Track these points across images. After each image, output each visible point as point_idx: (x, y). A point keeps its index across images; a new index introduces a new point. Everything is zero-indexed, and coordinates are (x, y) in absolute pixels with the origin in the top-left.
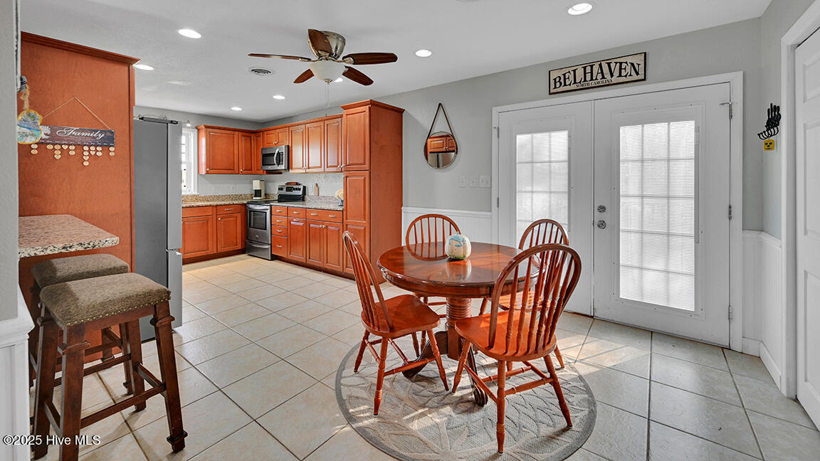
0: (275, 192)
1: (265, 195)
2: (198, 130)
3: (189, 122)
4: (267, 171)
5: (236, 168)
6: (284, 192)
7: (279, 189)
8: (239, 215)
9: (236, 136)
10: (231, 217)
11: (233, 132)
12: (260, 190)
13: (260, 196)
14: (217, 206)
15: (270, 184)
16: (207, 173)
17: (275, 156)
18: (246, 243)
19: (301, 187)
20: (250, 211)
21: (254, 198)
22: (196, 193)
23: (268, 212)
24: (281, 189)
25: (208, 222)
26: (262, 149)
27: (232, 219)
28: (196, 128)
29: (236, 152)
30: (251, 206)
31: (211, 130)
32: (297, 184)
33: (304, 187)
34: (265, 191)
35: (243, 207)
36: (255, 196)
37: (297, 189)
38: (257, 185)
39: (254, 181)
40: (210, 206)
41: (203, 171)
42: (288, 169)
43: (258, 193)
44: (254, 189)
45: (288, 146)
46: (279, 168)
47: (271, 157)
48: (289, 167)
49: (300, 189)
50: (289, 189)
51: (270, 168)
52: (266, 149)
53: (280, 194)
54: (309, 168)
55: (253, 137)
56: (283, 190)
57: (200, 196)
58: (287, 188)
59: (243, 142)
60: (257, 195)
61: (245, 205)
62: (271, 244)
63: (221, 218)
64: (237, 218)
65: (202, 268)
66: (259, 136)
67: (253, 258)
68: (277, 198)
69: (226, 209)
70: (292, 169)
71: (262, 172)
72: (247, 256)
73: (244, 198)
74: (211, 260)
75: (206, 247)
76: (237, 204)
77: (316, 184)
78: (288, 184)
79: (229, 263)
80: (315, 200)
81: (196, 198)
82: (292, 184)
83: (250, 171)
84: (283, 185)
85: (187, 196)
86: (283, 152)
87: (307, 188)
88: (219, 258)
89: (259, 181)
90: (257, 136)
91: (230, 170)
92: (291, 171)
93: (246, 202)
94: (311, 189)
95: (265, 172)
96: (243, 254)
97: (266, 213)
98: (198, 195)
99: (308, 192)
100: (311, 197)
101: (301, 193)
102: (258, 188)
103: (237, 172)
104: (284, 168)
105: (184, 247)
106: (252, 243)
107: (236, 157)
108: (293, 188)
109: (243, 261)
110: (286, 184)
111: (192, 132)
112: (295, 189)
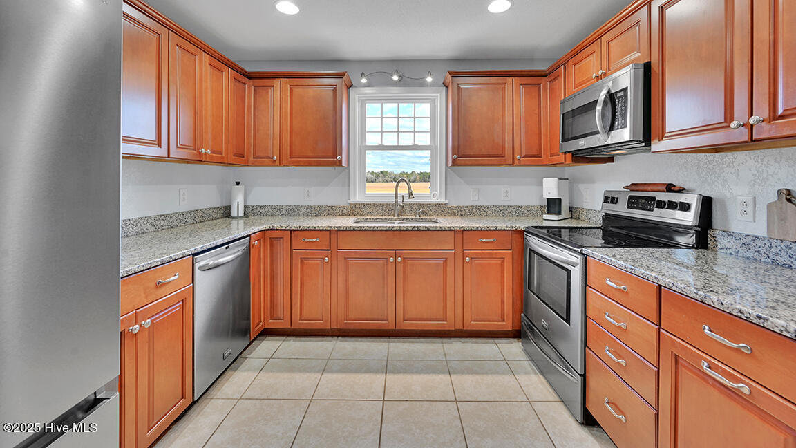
0: (593, 205)
1: (571, 209)
2: (447, 87)
3: (429, 73)
4: (573, 153)
5: (508, 152)
6: (621, 209)
7: (606, 200)
8: (508, 256)
9: (508, 87)
10: (491, 257)
11: (501, 80)
12: (560, 200)
13: (560, 213)
15: (582, 186)
16: (454, 163)
17: (599, 108)
19: (693, 200)
20: (530, 249)
21: (546, 216)
22: (442, 200)
23: (576, 275)
24: (610, 199)
25: (445, 262)
26: (564, 103)
27: (493, 261)
28: (444, 84)
29: (508, 119)
30: (535, 243)
32: (670, 188)
33: (707, 203)
34: (571, 201)
35: (517, 237)
36: (549, 212)
37: (672, 206)
38: (551, 188)
39: (545, 180)
40: (450, 230)
41: (450, 161)
42: (647, 139)
43: (553, 205)
44: (546, 196)
45: (648, 67)
46: (609, 141)
47: (587, 116)
48: (648, 132)
49: (685, 207)
50: (636, 203)
51: (582, 144)
52: (573, 97)
53: (608, 217)
54: (781, 117)
55: (544, 82)
56: (616, 203)
57: (450, 206)
58: (631, 197)
59: (523, 98)
60: (552, 210)
61: (521, 233)
62: (584, 376)
63: (471, 258)
64: (503, 261)
65: (419, 372)
66: (556, 78)
67: (536, 373)
68: (599, 221)
69: (480, 240)
70: (662, 138)
71: (561, 158)
72: (522, 357)
73: (527, 213)
74: (453, 340)
75: (442, 313)
76: (505, 230)
77: (780, 192)
78: (634, 186)
79: (477, 373)
80: (776, 254)
81: (443, 210)
82: (649, 188)
83: (535, 158)
84: (619, 192)
85: (429, 205)
86: (626, 88)
87: (723, 203)
88: (468, 340)
89: (556, 179)
90: (552, 78)
91: (496, 157)
92: (656, 146)
93: (522, 228)
94: (750, 210)
95: (569, 156)
96: (516, 340)
97: (569, 272)
98: (446, 204)
99: (726, 219)
100: (748, 240)
101: (691, 219)
102: (554, 195)
103: (511, 162)
104: (629, 140)
105: (404, 306)
106: (532, 331)
107: (508, 128)
108: (653, 199)
109: (507, 379)
110: (627, 188)
111: (438, 93)
112: (660, 205)
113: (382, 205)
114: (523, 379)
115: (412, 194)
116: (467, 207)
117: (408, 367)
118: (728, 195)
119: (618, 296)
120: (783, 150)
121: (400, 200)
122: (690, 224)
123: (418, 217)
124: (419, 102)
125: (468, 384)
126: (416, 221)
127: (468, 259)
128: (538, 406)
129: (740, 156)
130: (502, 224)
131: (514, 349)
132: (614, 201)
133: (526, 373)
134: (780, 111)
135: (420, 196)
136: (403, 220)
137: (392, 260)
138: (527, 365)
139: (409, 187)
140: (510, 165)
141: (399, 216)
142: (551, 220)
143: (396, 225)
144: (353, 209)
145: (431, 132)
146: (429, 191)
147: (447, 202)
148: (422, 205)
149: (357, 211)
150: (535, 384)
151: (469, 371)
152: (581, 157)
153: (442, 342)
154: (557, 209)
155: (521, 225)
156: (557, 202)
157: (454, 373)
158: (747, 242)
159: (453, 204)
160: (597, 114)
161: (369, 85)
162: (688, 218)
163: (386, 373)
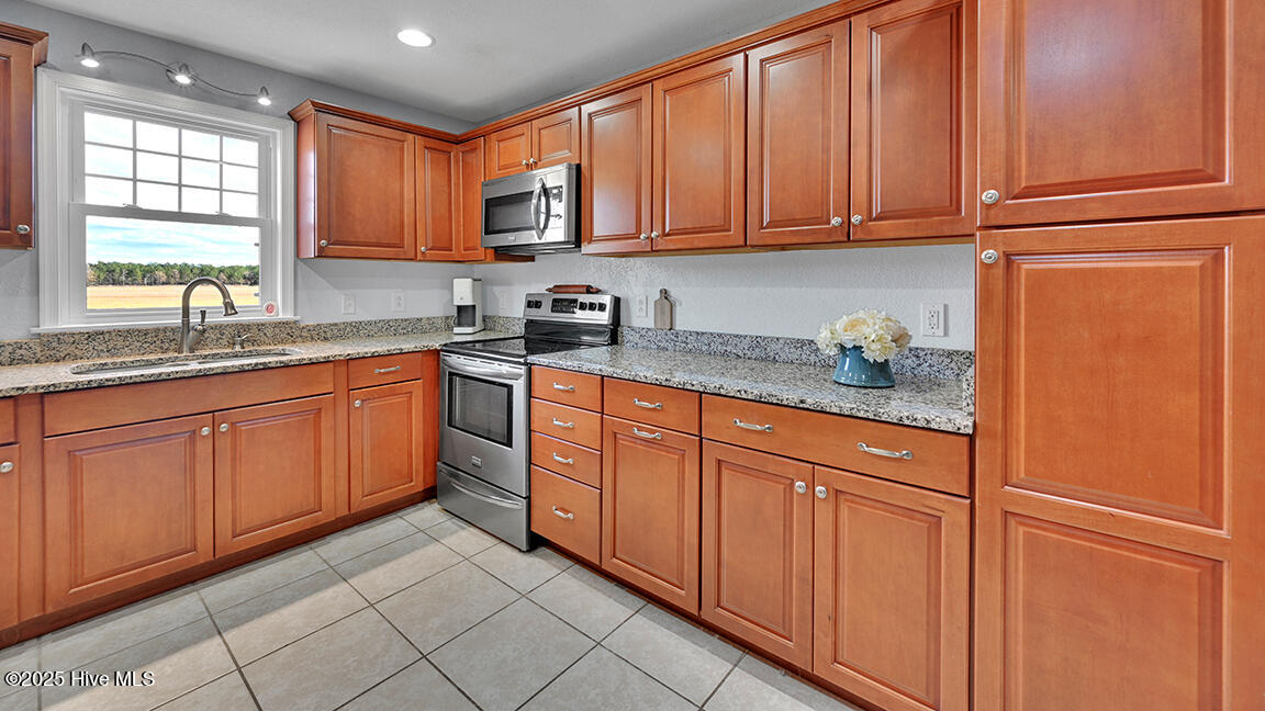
0: (512, 311)
1: (485, 318)
2: (299, 123)
3: (264, 91)
4: (496, 249)
5: (408, 240)
6: (545, 313)
7: (530, 304)
8: (417, 388)
9: (409, 147)
10: (393, 393)
11: (397, 134)
12: (474, 306)
13: (473, 324)
14: (349, 360)
15: (497, 290)
16: (322, 253)
17: (534, 200)
18: (436, 471)
19: (607, 300)
20: (450, 374)
21: (457, 330)
22: (288, 316)
23: (519, 388)
24: (533, 304)
25: (320, 414)
26: (485, 185)
27: (396, 400)
28: (291, 115)
29: (408, 193)
30: (457, 361)
31: (334, 120)
32: (589, 290)
33: (617, 301)
34: (484, 309)
35: (429, 360)
36: (459, 325)
37: (592, 307)
38: (463, 292)
39: (456, 281)
40: (327, 361)
41: (310, 250)
42: (578, 243)
43: (464, 314)
44: (458, 302)
45: (579, 167)
46: (541, 240)
47: (518, 208)
48: (579, 234)
49: (602, 307)
50: (558, 305)
51: (512, 239)
52: (499, 181)
53: (530, 324)
54: (668, 235)
55: (456, 151)
56: (539, 307)
57: (302, 325)
58: (555, 300)
59: (428, 166)
60: (463, 321)
61: (435, 353)
62: (528, 498)
63: (363, 401)
64: (411, 397)
65: (291, 600)
66: (474, 150)
67: (464, 528)
68: (520, 330)
69: (377, 371)
70: (590, 242)
71: (480, 253)
72: (443, 518)
73: (429, 327)
74: (328, 538)
75: (312, 500)
76: (413, 352)
77: (661, 291)
78: (557, 289)
79: (386, 561)
80: (659, 341)
81: (289, 332)
82: (572, 290)
83: (445, 251)
84: (543, 295)
85: (260, 326)
86: (561, 187)
87: (627, 301)
88: (356, 528)
89: (470, 280)
90: (467, 149)
91: (391, 246)
92: (586, 248)
93: (437, 346)
94: (644, 307)
95: (490, 253)
96: (426, 503)
97: (510, 388)
98: (295, 322)
99: (629, 317)
100: (644, 332)
101: (607, 318)
102: (469, 302)
103: (412, 255)
104: (563, 240)
105: (234, 512)
106: (456, 477)
107: (408, 208)
108: (576, 301)
109: (433, 550)
110: (549, 290)
111: (277, 127)
112: (583, 307)
113: (146, 333)
114: (450, 541)
115: (233, 308)
116: (336, 325)
117: (263, 605)
118: (631, 296)
119: (565, 398)
120: (663, 258)
121: (195, 320)
122: (606, 323)
123: (238, 348)
124: (231, 136)
125: (379, 579)
126: (236, 356)
127: (358, 403)
128: (478, 559)
129: (638, 262)
130: (408, 345)
131: (429, 513)
132: (538, 305)
133: (452, 533)
134: (667, 230)
135: (248, 310)
136: (206, 356)
137: (206, 431)
138: (450, 523)
139: (225, 294)
140: (412, 259)
141: (192, 350)
142: (463, 333)
143: (194, 366)
144: (54, 348)
145: (259, 194)
146: (256, 301)
147: (298, 318)
148: (247, 327)
149: (65, 349)
150: (468, 540)
151: (375, 564)
152: (504, 254)
153: (311, 549)
154: (470, 320)
155: (436, 343)
156: (470, 310)
157: (352, 575)
158: (643, 333)
159: (311, 322)
160: (532, 207)
161: (100, 75)
162: (604, 318)
163: (220, 633)
